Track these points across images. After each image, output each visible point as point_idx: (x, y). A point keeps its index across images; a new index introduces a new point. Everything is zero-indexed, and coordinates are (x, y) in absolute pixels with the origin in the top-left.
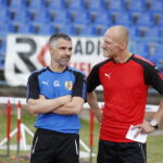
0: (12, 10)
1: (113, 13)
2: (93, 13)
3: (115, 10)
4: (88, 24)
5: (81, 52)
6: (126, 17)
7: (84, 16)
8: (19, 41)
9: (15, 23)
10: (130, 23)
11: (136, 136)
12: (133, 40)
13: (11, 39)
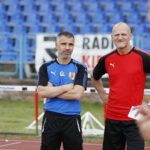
0: (41, 14)
1: (125, 14)
2: (108, 14)
3: (126, 11)
4: (104, 24)
5: (98, 47)
6: (135, 17)
7: (101, 16)
8: (46, 39)
9: (43, 25)
10: (139, 21)
11: (136, 115)
12: (141, 35)
13: (40, 38)
